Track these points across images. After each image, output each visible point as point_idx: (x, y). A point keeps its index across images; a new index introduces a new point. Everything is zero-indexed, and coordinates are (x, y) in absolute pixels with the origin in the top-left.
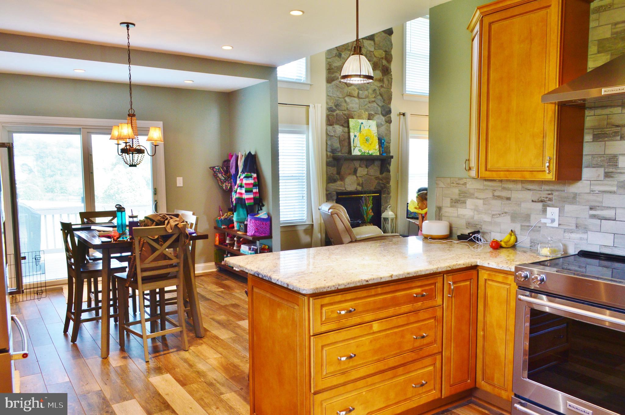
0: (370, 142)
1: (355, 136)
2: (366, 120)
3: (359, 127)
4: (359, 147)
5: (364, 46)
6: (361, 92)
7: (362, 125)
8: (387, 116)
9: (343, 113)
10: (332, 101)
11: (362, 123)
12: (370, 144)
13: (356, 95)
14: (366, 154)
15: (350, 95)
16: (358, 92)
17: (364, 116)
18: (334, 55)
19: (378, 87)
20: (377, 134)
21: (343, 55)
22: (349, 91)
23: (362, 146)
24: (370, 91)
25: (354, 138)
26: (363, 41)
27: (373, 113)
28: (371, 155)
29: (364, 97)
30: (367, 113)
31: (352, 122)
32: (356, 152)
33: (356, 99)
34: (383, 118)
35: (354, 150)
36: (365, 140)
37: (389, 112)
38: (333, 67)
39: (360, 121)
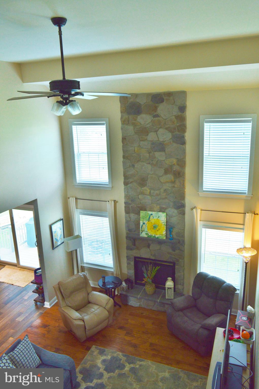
0: (157, 229)
1: (144, 223)
2: (156, 212)
3: (148, 217)
4: (146, 231)
5: (155, 157)
6: (152, 191)
7: (151, 216)
8: (180, 209)
9: (137, 206)
10: (127, 198)
11: (152, 214)
12: (157, 230)
13: (148, 193)
14: (152, 237)
15: (142, 193)
16: (150, 191)
17: (155, 209)
18: (129, 166)
19: (170, 187)
20: (166, 223)
21: (136, 166)
22: (141, 191)
23: (150, 231)
24: (162, 190)
25: (142, 225)
26: (154, 153)
27: (164, 206)
28: (157, 238)
29: (155, 195)
30: (158, 206)
31: (142, 213)
32: (143, 235)
33: (148, 197)
34: (176, 211)
35: (141, 233)
36: (153, 227)
37: (183, 206)
38: (127, 175)
39: (150, 213)
